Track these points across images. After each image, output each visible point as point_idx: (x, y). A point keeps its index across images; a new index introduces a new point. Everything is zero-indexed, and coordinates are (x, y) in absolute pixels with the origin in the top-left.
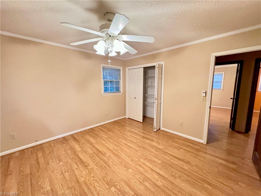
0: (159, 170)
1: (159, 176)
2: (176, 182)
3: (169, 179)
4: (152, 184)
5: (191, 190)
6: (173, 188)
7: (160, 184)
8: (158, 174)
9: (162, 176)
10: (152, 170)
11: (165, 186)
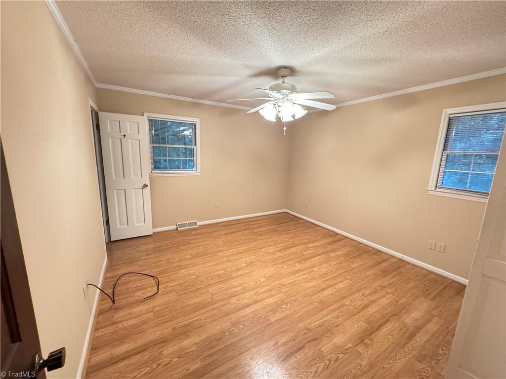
0: (253, 310)
1: (243, 304)
2: (225, 320)
3: (235, 314)
4: (237, 293)
5: (206, 332)
6: (220, 311)
7: (233, 301)
8: (248, 306)
9: (242, 309)
10: (257, 302)
11: (227, 304)
